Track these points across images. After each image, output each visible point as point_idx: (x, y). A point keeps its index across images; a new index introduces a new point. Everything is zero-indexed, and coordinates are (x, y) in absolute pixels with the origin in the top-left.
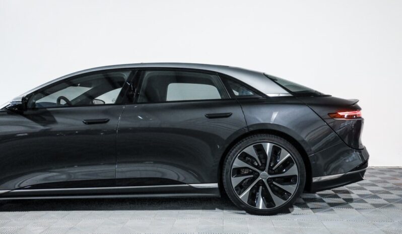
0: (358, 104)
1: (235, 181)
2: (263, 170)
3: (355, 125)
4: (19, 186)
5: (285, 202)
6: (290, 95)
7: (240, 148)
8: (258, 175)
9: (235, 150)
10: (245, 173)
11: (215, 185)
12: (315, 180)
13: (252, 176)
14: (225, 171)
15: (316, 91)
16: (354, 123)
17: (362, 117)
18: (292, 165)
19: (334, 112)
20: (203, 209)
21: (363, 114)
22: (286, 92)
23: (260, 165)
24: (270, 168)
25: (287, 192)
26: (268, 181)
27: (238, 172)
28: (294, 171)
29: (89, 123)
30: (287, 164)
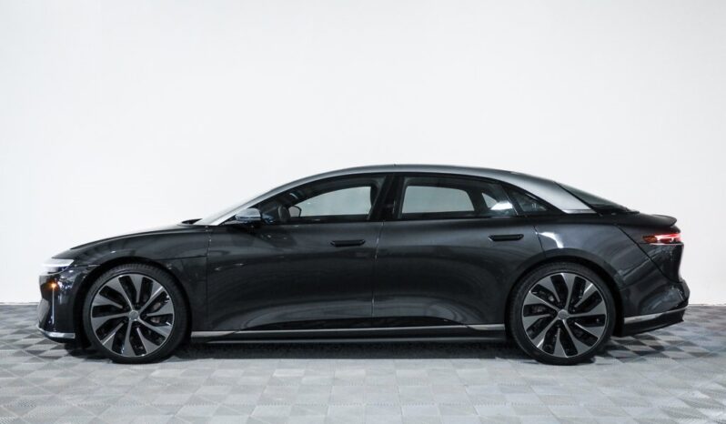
0: (677, 225)
1: (528, 321)
2: (561, 308)
3: (674, 251)
4: (245, 325)
5: (589, 348)
6: (593, 212)
7: (534, 279)
8: (555, 314)
9: (527, 281)
10: (539, 311)
11: (500, 326)
12: (628, 320)
13: (548, 315)
14: (514, 309)
15: (621, 207)
16: (672, 249)
17: (682, 241)
18: (599, 302)
19: (650, 234)
20: (480, 357)
21: (683, 237)
22: (587, 208)
23: (559, 301)
24: (571, 306)
25: (593, 336)
26: (568, 321)
27: (530, 310)
28: (601, 309)
29: (338, 244)
30: (593, 300)
